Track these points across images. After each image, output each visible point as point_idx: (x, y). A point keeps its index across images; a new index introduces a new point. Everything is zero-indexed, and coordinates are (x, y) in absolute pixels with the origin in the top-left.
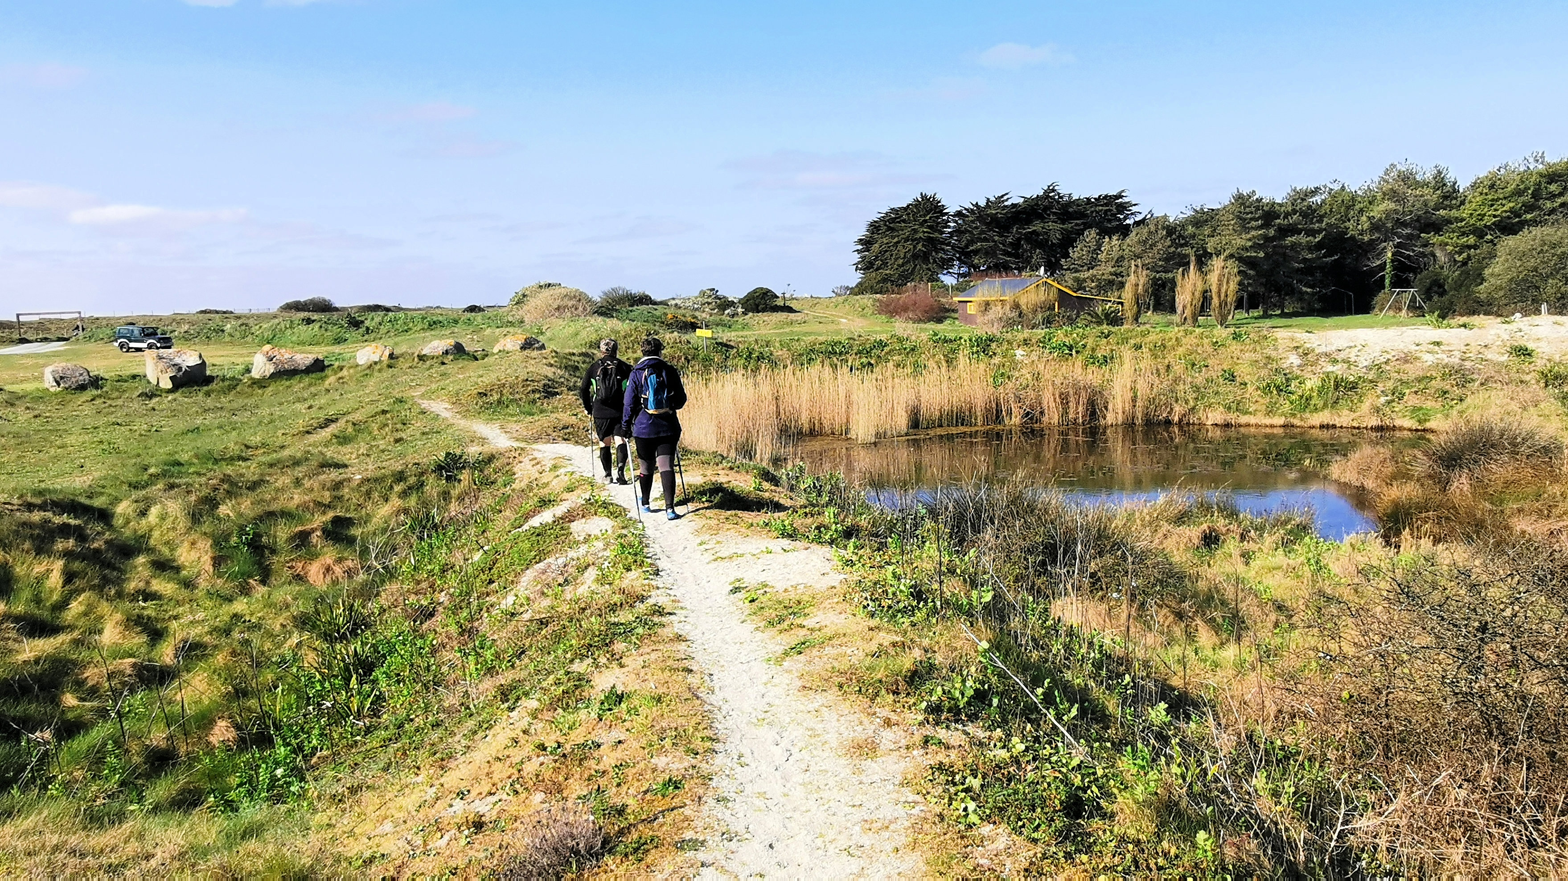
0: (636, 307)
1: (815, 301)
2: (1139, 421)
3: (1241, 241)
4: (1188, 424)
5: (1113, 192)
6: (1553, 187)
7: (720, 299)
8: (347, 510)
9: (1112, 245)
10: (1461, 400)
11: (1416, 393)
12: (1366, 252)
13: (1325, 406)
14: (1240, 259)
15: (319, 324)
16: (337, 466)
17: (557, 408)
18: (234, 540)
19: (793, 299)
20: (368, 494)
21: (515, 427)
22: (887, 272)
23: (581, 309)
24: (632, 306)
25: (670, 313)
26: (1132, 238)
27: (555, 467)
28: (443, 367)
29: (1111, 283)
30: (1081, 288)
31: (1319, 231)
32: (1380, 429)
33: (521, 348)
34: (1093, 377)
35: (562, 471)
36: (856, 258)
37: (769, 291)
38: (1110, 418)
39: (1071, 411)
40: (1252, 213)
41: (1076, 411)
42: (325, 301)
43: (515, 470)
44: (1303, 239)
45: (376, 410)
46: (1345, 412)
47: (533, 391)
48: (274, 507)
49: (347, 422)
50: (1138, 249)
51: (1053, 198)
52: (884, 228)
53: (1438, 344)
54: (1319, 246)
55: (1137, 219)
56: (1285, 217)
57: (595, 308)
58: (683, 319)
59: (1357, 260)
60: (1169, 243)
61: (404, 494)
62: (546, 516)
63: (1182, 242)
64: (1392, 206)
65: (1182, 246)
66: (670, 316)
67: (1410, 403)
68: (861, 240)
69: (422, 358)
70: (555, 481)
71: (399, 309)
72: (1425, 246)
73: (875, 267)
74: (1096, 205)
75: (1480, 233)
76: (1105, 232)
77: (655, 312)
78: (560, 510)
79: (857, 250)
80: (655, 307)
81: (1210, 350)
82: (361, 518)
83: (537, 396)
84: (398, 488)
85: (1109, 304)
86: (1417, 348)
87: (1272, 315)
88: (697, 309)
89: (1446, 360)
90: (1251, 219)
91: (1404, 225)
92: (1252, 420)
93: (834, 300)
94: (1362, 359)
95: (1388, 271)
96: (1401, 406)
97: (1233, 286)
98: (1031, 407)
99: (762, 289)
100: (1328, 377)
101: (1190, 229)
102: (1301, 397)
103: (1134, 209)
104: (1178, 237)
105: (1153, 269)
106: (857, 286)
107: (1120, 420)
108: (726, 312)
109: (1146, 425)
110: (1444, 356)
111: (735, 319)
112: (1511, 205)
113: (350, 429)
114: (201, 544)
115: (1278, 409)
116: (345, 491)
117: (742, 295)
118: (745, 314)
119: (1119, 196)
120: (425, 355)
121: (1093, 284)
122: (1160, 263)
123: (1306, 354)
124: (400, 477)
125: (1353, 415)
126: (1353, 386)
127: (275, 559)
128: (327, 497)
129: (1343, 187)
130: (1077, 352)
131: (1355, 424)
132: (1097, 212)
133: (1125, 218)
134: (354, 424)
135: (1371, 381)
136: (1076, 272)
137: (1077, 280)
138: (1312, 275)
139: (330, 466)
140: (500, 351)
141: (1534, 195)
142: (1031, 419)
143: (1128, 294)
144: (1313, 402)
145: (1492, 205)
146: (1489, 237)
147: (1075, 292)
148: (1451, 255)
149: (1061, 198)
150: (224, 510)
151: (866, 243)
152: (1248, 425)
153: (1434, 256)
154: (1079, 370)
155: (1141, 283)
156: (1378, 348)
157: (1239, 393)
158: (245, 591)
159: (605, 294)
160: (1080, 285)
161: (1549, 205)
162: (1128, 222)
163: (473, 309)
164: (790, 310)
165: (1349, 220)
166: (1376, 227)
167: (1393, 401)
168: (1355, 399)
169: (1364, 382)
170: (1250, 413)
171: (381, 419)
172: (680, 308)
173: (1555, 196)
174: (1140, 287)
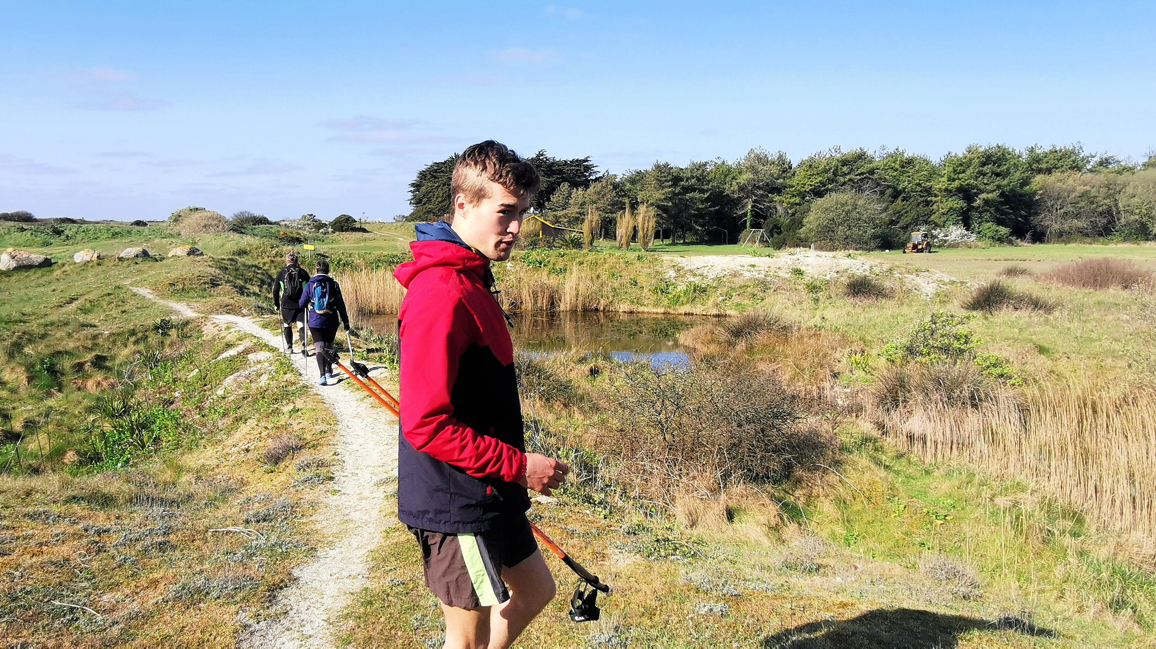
0: (257, 226)
1: (382, 225)
2: (580, 309)
3: (659, 195)
4: (609, 311)
5: (582, 158)
6: (845, 169)
7: (316, 222)
8: (103, 352)
9: (578, 194)
10: (763, 300)
11: (739, 295)
12: (736, 204)
13: (688, 302)
14: (658, 207)
15: (31, 232)
16: (91, 326)
17: (220, 294)
18: (38, 367)
19: (367, 223)
20: (114, 342)
21: (196, 305)
22: (430, 206)
23: (221, 227)
24: (255, 225)
25: (282, 230)
26: (591, 189)
27: (228, 328)
28: (137, 266)
29: (577, 219)
30: (557, 222)
31: (707, 191)
32: (718, 316)
33: (188, 254)
34: (553, 281)
35: (233, 330)
36: (410, 196)
37: (350, 217)
38: (562, 307)
39: (539, 302)
40: (665, 177)
41: (543, 302)
42: (28, 214)
43: (203, 329)
44: (696, 195)
45: (104, 293)
46: (699, 306)
47: (204, 283)
48: (60, 349)
49: (86, 300)
50: (595, 198)
51: (542, 160)
52: (429, 176)
53: (753, 266)
54: (707, 200)
55: (597, 176)
56: (687, 180)
57: (231, 226)
58: (291, 235)
59: (730, 210)
60: (615, 195)
61: (136, 342)
62: (232, 352)
63: (623, 193)
64: (751, 176)
65: (623, 196)
66: (281, 233)
67: (735, 301)
68: (414, 184)
69: (120, 259)
70: (230, 335)
71: (83, 222)
72: (771, 202)
73: (423, 202)
74: (571, 166)
75: (802, 195)
76: (575, 185)
77: (271, 230)
78: (240, 348)
79: (410, 191)
80: (271, 226)
81: (623, 266)
82: (112, 356)
83: (207, 286)
84: (133, 339)
85: (574, 233)
86: (742, 268)
87: (677, 243)
88: (300, 228)
89: (757, 276)
90: (666, 181)
91: (759, 188)
92: (646, 310)
93: (394, 225)
94: (711, 274)
95: (749, 217)
96: (730, 303)
97: (652, 223)
98: (515, 299)
99: (345, 215)
100: (690, 284)
101: (628, 186)
102: (674, 296)
103: (595, 169)
104: (620, 191)
105: (604, 211)
106: (410, 215)
107: (568, 309)
108: (321, 231)
109: (584, 311)
110: (756, 274)
111: (327, 236)
112: (821, 179)
113: (88, 305)
114: (18, 370)
115: (661, 303)
116: (100, 341)
117: (332, 219)
118: (333, 232)
119: (586, 160)
120: (122, 258)
121: (566, 220)
122: (609, 207)
123: (679, 270)
124: (133, 333)
125: (703, 308)
126: (704, 291)
127: (64, 378)
128: (89, 344)
129: (723, 163)
130: (545, 265)
131: (704, 313)
132: (571, 170)
133: (590, 175)
134: (90, 301)
135: (714, 288)
136: (554, 211)
137: (555, 216)
138: (703, 218)
139: (87, 326)
140: (173, 256)
141: (834, 174)
142: (515, 306)
143: (586, 227)
144: (681, 299)
145: (810, 178)
146: (808, 198)
147: (553, 224)
148: (786, 209)
149: (548, 160)
150: (28, 350)
151: (417, 186)
152: (643, 312)
153: (776, 209)
154: (545, 277)
155: (595, 220)
156: (720, 268)
157: (639, 293)
158: (49, 395)
159: (235, 216)
160: (557, 220)
161: (842, 179)
162: (591, 177)
163: (138, 223)
164: (364, 231)
165: (725, 184)
166: (742, 189)
167: (726, 299)
168: (705, 298)
169: (711, 287)
170: (645, 305)
171: (107, 298)
172: (288, 227)
173: (846, 174)
174: (594, 223)
